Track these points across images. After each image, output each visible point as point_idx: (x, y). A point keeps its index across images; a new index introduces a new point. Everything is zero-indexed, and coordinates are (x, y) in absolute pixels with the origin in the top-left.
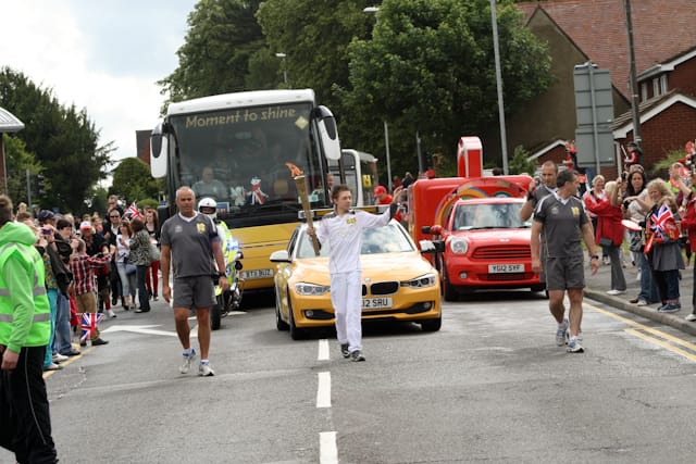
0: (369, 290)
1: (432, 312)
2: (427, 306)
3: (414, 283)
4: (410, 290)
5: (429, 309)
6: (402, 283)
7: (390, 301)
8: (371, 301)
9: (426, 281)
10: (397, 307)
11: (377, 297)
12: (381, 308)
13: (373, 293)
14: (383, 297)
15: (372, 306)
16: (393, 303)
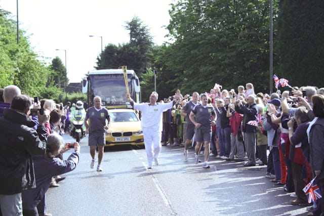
3: (138, 132)
4: (136, 135)
7: (129, 139)
8: (123, 138)
10: (132, 140)
12: (127, 140)
13: (124, 136)
14: (127, 137)
15: (123, 140)
16: (131, 139)
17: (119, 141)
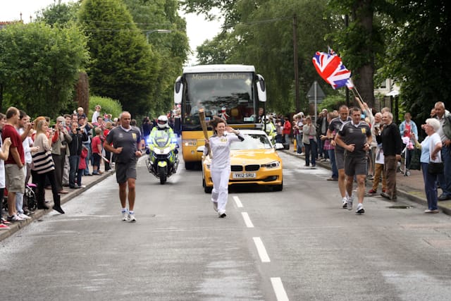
0: (244, 169)
1: (277, 181)
2: (275, 178)
3: (268, 166)
4: (266, 169)
5: (275, 180)
6: (262, 166)
7: (255, 175)
9: (274, 165)
10: (258, 178)
11: (248, 172)
12: (250, 177)
13: (246, 170)
14: (251, 172)
15: (245, 177)
16: (257, 176)
17: (238, 178)
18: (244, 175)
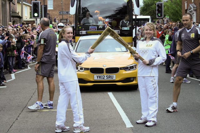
0: (105, 71)
2: (132, 79)
3: (126, 69)
4: (124, 72)
6: (121, 69)
8: (105, 76)
9: (132, 68)
11: (109, 75)
16: (116, 77)
17: (99, 79)
18: (105, 77)
